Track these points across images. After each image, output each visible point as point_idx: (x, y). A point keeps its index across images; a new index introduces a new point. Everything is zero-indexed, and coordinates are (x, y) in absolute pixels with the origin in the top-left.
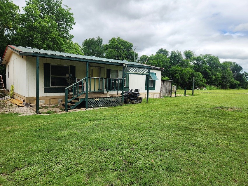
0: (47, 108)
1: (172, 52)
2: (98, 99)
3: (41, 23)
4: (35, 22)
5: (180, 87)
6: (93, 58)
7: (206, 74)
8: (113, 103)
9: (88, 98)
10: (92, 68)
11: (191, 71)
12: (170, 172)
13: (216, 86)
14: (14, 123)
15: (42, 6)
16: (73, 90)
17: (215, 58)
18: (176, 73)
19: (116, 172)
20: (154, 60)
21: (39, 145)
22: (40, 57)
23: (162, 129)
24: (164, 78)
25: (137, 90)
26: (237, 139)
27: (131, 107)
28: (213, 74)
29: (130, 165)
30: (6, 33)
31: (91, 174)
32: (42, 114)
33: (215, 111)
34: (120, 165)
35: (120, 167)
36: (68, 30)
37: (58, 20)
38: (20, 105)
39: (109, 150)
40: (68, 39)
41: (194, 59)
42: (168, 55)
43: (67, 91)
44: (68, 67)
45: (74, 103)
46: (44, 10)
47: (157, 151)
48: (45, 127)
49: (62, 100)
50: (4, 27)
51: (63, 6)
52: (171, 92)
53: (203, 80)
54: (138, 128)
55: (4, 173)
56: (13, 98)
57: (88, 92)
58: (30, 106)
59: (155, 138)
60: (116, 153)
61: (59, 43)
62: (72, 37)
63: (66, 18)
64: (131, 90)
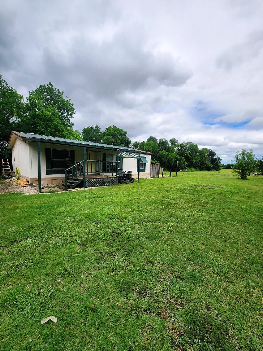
0: (49, 188)
1: (160, 140)
2: (95, 180)
3: (44, 112)
4: (38, 111)
5: (167, 170)
6: (91, 143)
7: (187, 158)
8: (108, 183)
9: (86, 179)
10: (89, 152)
11: (176, 156)
12: (151, 240)
13: (196, 168)
14: (17, 201)
15: (45, 96)
16: (72, 171)
17: (195, 145)
18: (163, 158)
19: (105, 242)
20: (145, 146)
21: (39, 220)
22: (41, 142)
23: (149, 205)
24: (153, 161)
25: (129, 172)
26: (208, 211)
27: (124, 186)
28: (193, 159)
29: (118, 235)
30: (11, 121)
31: (84, 244)
32: (44, 193)
33: (193, 188)
34: (109, 235)
35: (109, 237)
36: (69, 119)
37: (60, 109)
38: (25, 185)
39: (101, 224)
40: (69, 126)
41: (178, 146)
42: (157, 142)
43: (66, 173)
44: (68, 151)
45: (73, 183)
46: (46, 100)
47: (143, 223)
48: (45, 205)
49: (63, 181)
50: (9, 115)
51: (64, 97)
52: (159, 174)
53: (185, 164)
54: (128, 204)
55: (3, 246)
56: (18, 179)
57: (86, 174)
58: (34, 186)
59: (142, 212)
60: (107, 226)
61: (61, 130)
62: (73, 124)
63: (67, 108)
64: (124, 172)
